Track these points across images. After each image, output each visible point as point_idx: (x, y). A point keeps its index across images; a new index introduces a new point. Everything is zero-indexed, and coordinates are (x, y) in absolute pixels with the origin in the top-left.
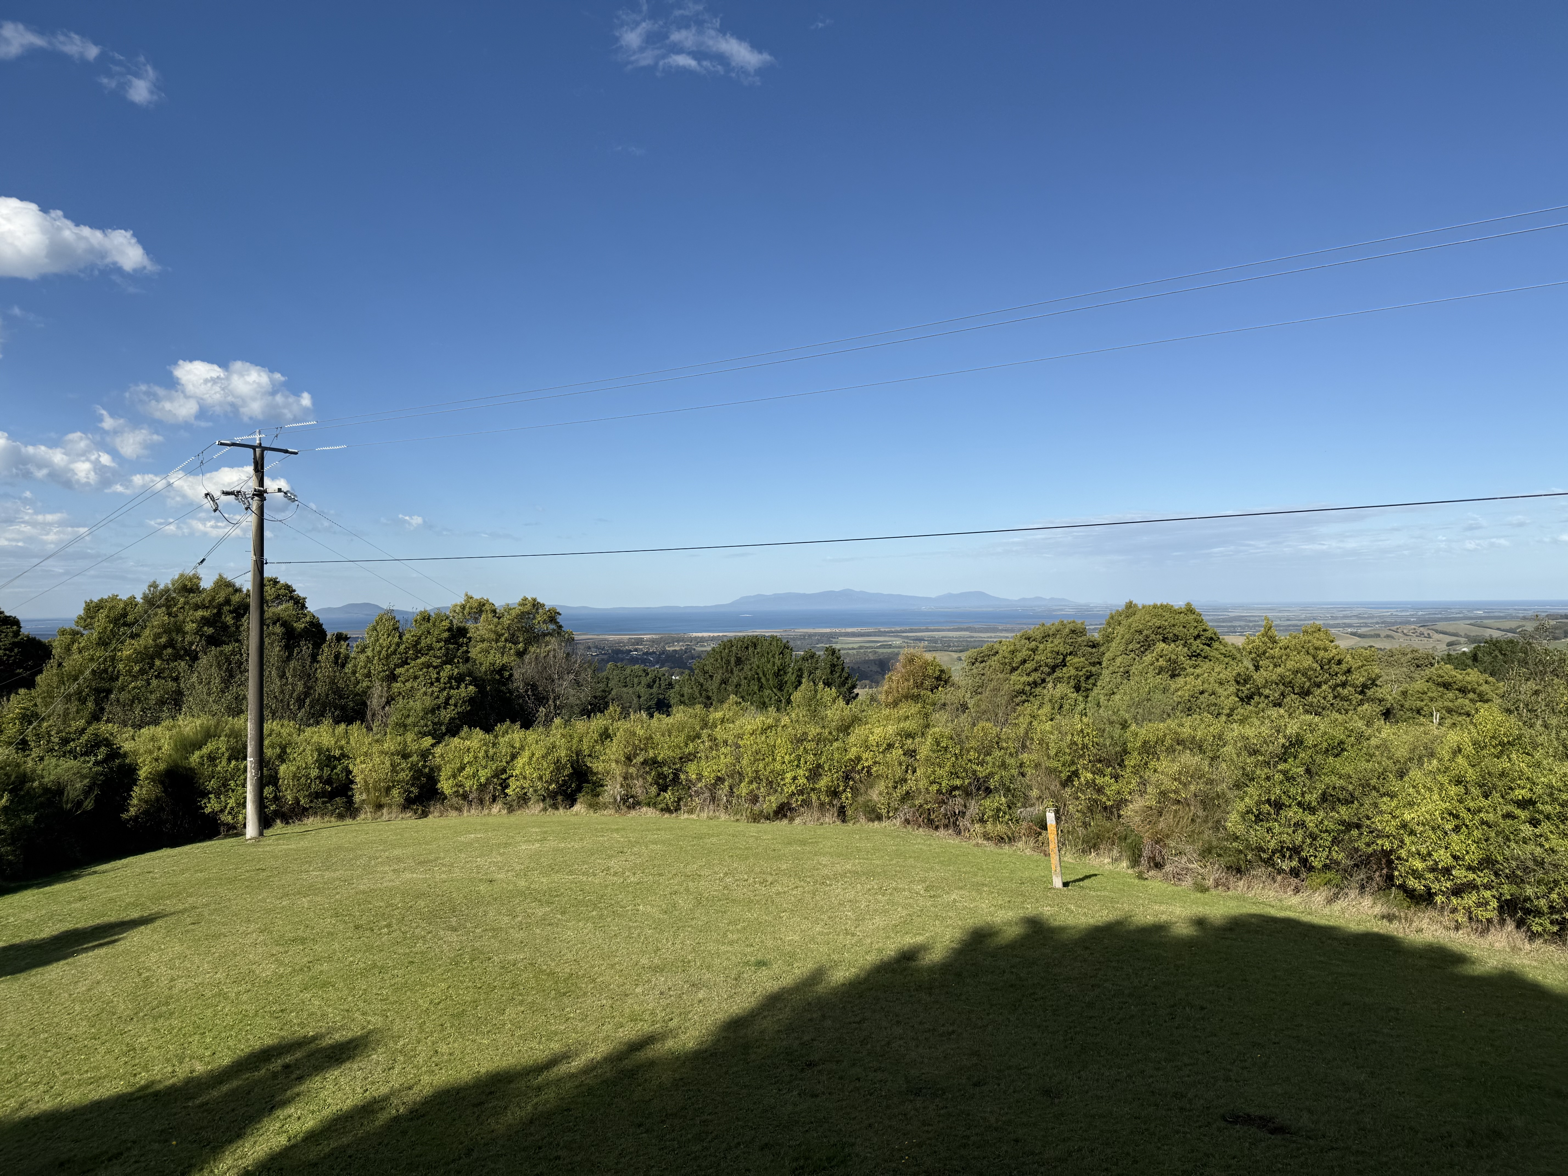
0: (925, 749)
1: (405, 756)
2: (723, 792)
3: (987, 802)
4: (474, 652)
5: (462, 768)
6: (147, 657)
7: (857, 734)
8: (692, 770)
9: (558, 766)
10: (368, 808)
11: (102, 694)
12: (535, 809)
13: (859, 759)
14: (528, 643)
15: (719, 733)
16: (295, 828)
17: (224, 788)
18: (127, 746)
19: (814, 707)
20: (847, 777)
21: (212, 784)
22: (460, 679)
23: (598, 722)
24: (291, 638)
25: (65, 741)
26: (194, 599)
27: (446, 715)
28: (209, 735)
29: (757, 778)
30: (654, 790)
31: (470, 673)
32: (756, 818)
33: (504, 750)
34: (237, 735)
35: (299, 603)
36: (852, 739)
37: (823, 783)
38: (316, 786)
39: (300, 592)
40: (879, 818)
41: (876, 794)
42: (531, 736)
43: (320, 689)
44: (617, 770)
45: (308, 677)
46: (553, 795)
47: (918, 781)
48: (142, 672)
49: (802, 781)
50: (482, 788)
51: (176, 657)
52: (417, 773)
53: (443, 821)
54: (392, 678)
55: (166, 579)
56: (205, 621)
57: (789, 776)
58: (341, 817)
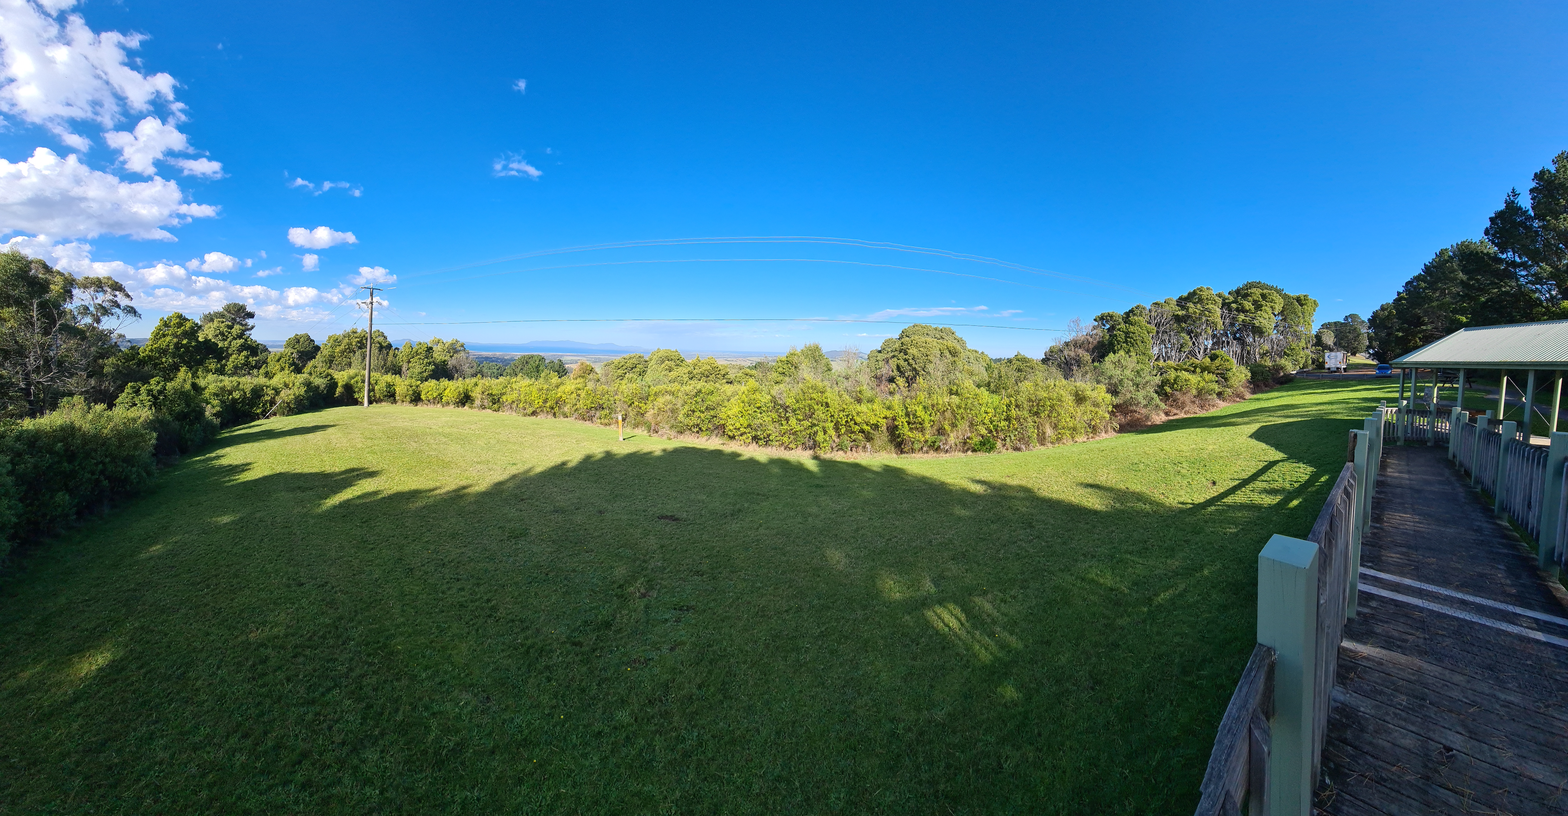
0: (583, 394)
1: (411, 387)
2: (514, 406)
3: (602, 412)
4: (435, 355)
5: (428, 392)
6: (342, 352)
7: (561, 388)
8: (504, 398)
9: (460, 394)
10: (400, 402)
11: (331, 362)
12: (452, 407)
13: (561, 397)
14: (454, 353)
15: (514, 386)
16: (379, 405)
17: (360, 391)
18: (336, 377)
19: (546, 379)
20: (557, 403)
21: (356, 390)
22: (430, 363)
23: (474, 380)
24: (381, 348)
25: (321, 374)
26: (355, 335)
27: (425, 374)
28: (356, 375)
29: (525, 402)
30: (491, 404)
31: (433, 362)
32: (525, 415)
33: (442, 387)
34: (364, 376)
35: (385, 338)
36: (559, 390)
37: (548, 405)
38: (385, 393)
39: (385, 334)
40: (567, 417)
41: (566, 409)
42: (451, 383)
43: (389, 364)
44: (479, 396)
45: (385, 360)
46: (458, 403)
47: (580, 405)
48: (341, 356)
49: (541, 403)
50: (434, 399)
51: (350, 352)
52: (415, 392)
53: (422, 408)
54: (409, 362)
55: (349, 329)
56: (358, 342)
57: (536, 402)
58: (392, 403)
